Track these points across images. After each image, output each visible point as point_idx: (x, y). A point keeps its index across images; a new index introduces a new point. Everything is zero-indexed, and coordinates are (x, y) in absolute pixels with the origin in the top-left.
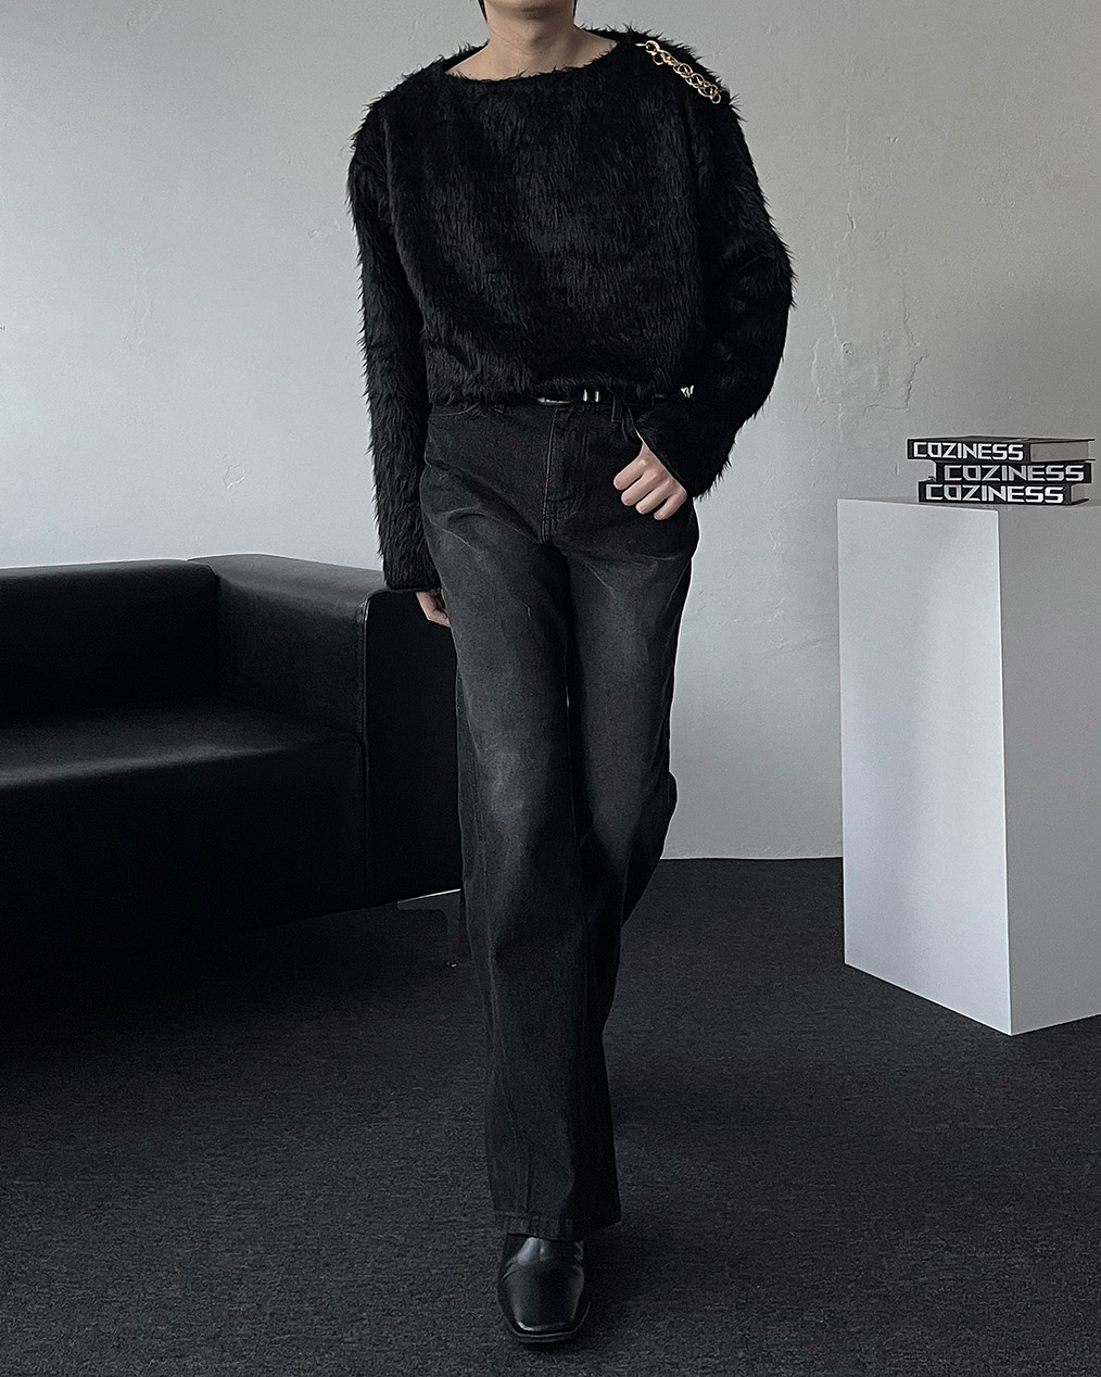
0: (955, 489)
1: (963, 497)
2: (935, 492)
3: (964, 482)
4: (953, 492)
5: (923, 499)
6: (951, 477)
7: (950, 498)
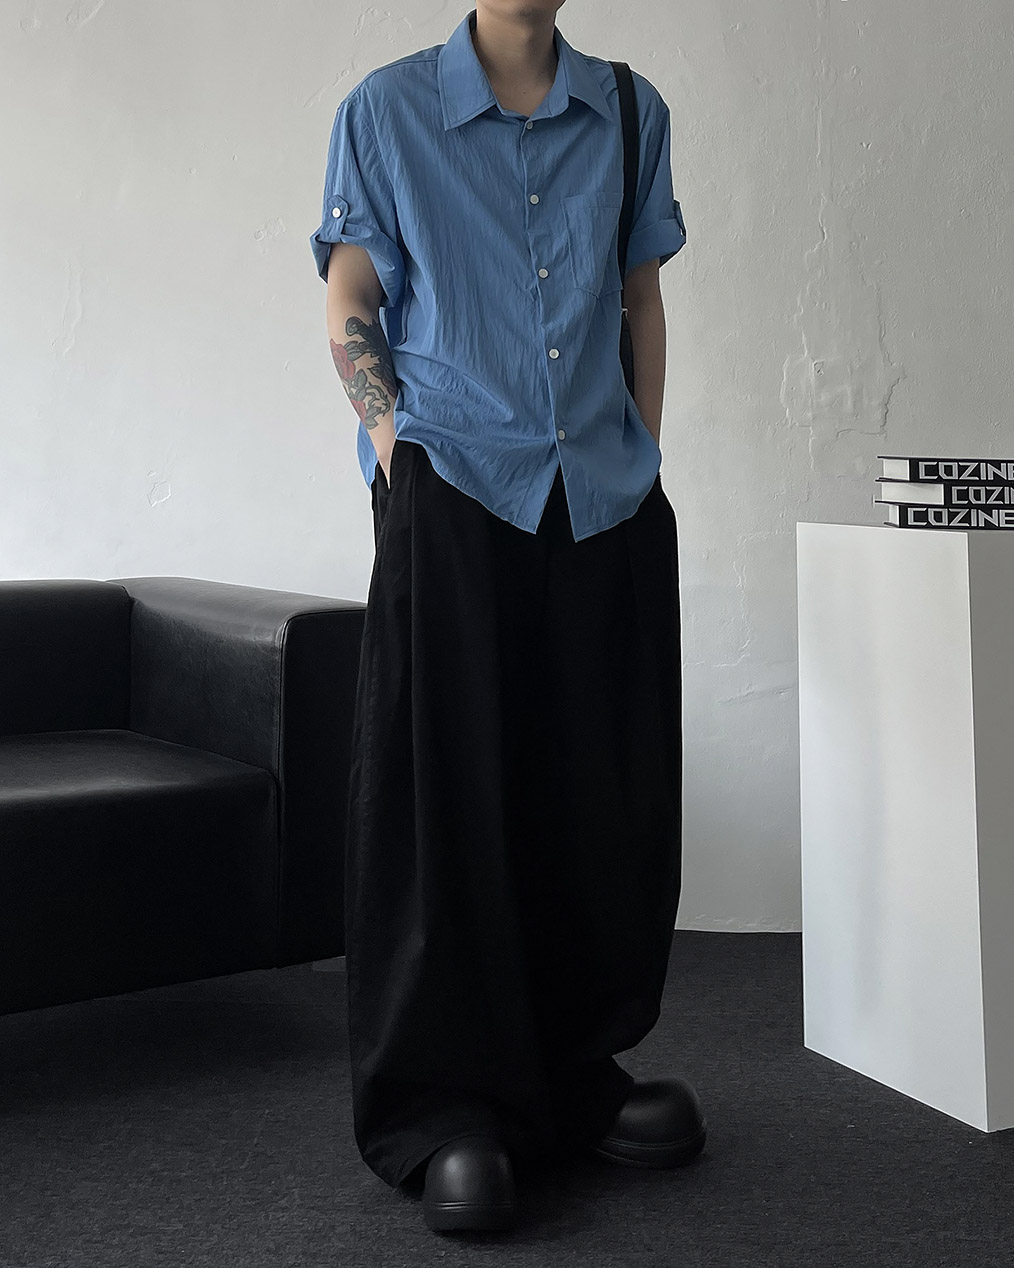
1: (949, 522)
7: (933, 523)
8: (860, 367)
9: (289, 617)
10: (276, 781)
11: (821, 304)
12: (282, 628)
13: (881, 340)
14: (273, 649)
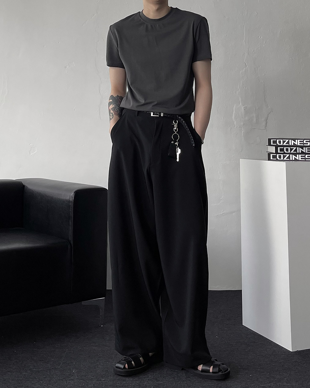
0: (281, 155)
1: (283, 159)
2: (274, 157)
3: (285, 153)
4: (280, 157)
5: (269, 159)
6: (280, 151)
7: (279, 159)
8: (258, 108)
9: (75, 191)
10: (70, 244)
12: (72, 194)
14: (69, 201)
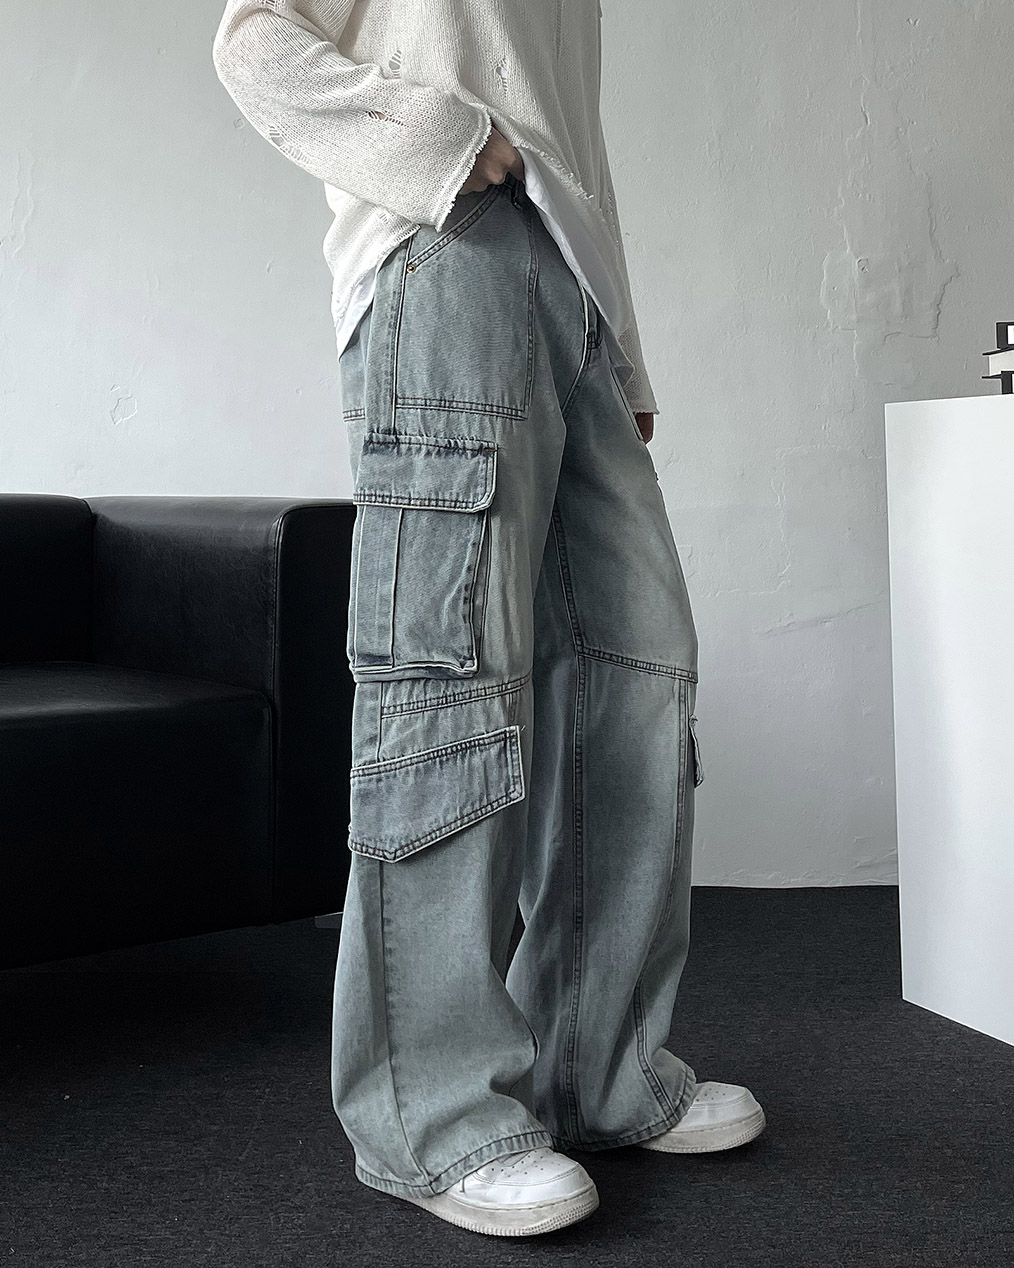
8: (909, 263)
9: (283, 511)
10: (272, 703)
11: (864, 196)
12: (277, 524)
13: (932, 235)
14: (266, 550)
